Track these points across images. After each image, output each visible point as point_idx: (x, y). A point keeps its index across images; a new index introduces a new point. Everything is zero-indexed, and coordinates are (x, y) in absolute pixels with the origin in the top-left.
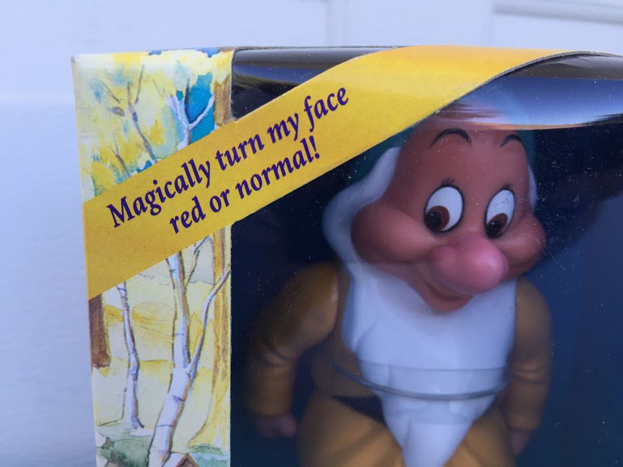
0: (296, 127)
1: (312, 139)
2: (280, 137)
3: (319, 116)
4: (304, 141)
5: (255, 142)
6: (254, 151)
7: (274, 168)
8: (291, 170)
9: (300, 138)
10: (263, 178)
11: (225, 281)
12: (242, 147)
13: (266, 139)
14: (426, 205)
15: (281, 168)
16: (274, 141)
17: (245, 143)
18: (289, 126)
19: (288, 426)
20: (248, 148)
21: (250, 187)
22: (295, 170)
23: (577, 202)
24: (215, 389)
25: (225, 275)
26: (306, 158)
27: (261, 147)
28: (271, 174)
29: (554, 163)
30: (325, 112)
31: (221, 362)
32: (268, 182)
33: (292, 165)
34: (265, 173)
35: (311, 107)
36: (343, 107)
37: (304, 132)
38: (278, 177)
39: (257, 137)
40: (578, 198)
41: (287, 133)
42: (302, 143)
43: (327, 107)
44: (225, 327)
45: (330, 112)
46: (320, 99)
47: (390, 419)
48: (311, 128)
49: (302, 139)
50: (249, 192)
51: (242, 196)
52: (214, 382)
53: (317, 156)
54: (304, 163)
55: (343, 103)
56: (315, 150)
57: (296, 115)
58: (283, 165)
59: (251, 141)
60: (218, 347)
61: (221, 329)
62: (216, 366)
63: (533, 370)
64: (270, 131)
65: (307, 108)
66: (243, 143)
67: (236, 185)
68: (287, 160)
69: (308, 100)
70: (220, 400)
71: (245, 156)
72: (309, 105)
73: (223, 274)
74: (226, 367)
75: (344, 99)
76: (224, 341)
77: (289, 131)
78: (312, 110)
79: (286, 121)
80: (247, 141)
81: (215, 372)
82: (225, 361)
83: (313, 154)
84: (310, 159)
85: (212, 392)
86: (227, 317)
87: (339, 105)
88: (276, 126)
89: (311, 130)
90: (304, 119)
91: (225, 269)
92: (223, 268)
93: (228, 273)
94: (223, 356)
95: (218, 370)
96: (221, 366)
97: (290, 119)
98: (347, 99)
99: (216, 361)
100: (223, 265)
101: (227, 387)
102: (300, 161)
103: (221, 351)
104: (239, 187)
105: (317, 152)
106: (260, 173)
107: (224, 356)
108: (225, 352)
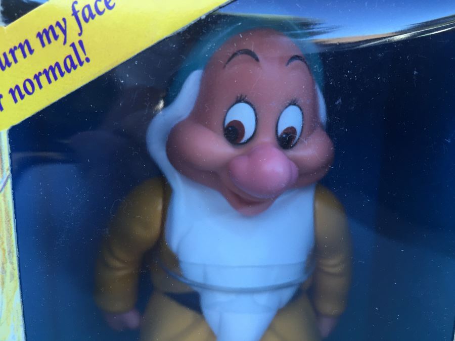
0: (64, 32)
1: (81, 43)
2: (49, 41)
3: (86, 20)
4: (73, 45)
5: (25, 47)
6: (25, 56)
7: (46, 72)
8: (62, 74)
9: (69, 43)
10: (35, 82)
11: (5, 185)
12: (12, 52)
13: (35, 43)
14: (224, 120)
15: (53, 72)
16: (43, 45)
17: (15, 48)
18: (58, 31)
19: (132, 319)
20: (18, 53)
21: (23, 92)
22: (66, 73)
23: (339, 103)
24: (5, 289)
25: (5, 179)
26: (76, 62)
27: (31, 51)
28: (43, 78)
29: (315, 67)
30: (92, 16)
31: (8, 264)
32: (41, 87)
33: (63, 70)
34: (37, 77)
35: (78, 11)
36: (110, 11)
37: (73, 36)
38: (50, 82)
39: (27, 42)
40: (340, 101)
41: (56, 37)
42: (71, 48)
43: (94, 12)
44: (8, 231)
45: (97, 16)
46: (87, 4)
47: (206, 311)
48: (80, 32)
49: (70, 43)
50: (22, 97)
51: (16, 101)
52: (3, 283)
53: (88, 60)
54: (75, 67)
55: (110, 8)
56: (85, 54)
57: (64, 20)
58: (54, 69)
59: (21, 46)
60: (4, 250)
61: (5, 232)
62: (3, 268)
63: (334, 265)
64: (39, 36)
65: (75, 13)
66: (13, 48)
67: (9, 89)
68: (57, 64)
69: (75, 5)
70: (10, 300)
71: (16, 61)
72: (77, 9)
73: (3, 178)
74: (13, 268)
75: (111, 4)
76: (9, 244)
77: (58, 36)
78: (80, 15)
79: (54, 25)
80: (17, 46)
81: (3, 273)
82: (12, 263)
83: (83, 58)
84: (81, 63)
85: (2, 292)
86: (9, 220)
87: (107, 10)
88: (45, 31)
89: (80, 34)
90: (72, 24)
91: (4, 173)
92: (2, 172)
93: (8, 177)
94: (9, 258)
95: (6, 272)
96: (8, 267)
97: (58, 24)
98: (114, 4)
99: (3, 264)
100: (2, 169)
101: (16, 287)
102: (71, 64)
103: (7, 253)
104: (12, 91)
105: (87, 56)
106: (32, 78)
107: (11, 258)
108: (11, 255)
